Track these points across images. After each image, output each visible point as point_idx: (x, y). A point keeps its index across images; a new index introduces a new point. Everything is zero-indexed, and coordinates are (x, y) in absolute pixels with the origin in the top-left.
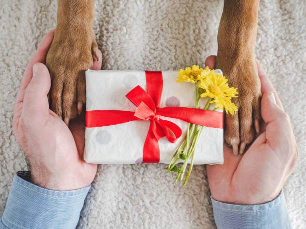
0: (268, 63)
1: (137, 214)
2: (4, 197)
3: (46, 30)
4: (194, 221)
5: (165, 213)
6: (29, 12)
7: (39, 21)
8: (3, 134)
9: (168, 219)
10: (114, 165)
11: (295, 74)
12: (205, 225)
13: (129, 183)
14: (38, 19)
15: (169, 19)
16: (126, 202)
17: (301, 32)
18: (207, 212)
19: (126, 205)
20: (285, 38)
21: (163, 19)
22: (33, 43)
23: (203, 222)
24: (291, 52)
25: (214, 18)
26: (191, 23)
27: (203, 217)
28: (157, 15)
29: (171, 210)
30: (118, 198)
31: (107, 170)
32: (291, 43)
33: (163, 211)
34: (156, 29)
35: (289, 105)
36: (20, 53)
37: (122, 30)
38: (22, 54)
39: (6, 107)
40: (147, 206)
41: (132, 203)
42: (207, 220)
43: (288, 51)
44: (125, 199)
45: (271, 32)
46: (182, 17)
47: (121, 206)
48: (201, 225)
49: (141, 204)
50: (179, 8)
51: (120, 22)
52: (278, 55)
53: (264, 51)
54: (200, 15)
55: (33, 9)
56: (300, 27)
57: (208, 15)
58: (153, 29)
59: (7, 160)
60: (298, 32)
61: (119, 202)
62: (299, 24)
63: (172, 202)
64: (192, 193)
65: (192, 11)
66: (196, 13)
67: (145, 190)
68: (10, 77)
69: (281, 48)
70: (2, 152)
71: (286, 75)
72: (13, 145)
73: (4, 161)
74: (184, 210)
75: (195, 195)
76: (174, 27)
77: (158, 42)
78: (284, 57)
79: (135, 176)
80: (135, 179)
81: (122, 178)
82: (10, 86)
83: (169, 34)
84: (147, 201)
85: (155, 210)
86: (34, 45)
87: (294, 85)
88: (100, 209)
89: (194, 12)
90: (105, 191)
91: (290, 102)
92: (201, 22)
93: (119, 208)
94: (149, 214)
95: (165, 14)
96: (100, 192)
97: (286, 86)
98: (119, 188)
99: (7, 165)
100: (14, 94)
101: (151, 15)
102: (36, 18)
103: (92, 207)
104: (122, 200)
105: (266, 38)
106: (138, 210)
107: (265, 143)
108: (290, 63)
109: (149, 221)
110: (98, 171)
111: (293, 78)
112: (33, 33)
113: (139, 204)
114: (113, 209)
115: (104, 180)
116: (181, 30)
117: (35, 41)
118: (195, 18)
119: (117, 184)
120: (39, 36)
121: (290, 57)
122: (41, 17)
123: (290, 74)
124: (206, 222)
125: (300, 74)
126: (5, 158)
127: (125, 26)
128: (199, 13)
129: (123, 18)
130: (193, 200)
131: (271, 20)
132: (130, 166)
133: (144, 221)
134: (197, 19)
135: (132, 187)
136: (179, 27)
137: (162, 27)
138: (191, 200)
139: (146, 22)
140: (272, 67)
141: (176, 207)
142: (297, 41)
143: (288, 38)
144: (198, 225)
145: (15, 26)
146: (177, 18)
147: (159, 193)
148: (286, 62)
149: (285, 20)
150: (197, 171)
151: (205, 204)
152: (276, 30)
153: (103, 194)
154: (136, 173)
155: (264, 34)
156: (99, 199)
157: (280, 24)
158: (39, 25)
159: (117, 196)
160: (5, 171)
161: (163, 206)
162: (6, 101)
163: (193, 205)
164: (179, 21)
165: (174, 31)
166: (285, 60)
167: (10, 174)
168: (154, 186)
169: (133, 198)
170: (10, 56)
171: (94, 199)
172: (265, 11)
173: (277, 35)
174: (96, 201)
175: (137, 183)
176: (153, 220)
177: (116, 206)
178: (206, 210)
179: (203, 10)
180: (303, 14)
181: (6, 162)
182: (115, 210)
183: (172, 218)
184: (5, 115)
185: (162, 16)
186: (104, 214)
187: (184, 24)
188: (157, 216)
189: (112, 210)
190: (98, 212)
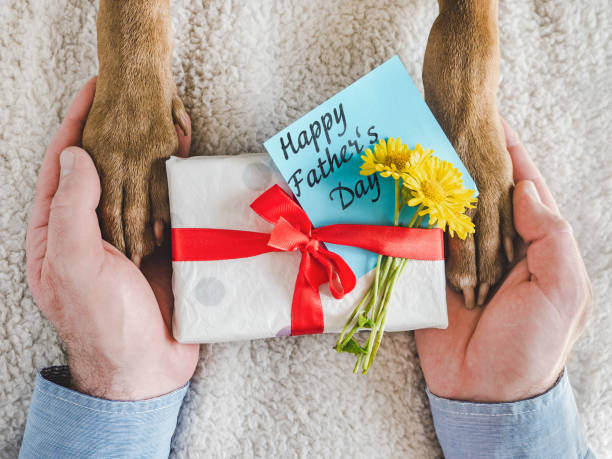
0: (518, 123)
1: (284, 438)
2: (17, 423)
3: (77, 82)
4: (397, 443)
5: (340, 432)
6: (41, 48)
7: (62, 65)
8: (6, 297)
9: (346, 443)
10: (233, 344)
11: (572, 141)
12: (419, 448)
13: (266, 377)
14: (58, 61)
15: (322, 47)
16: (261, 416)
17: (579, 57)
18: (422, 422)
19: (262, 422)
20: (549, 71)
21: (310, 46)
22: (54, 111)
23: (415, 444)
24: (562, 98)
25: (410, 38)
26: (366, 51)
27: (414, 433)
28: (296, 39)
29: (352, 427)
30: (244, 410)
31: (219, 356)
32: (562, 79)
33: (336, 428)
34: (298, 67)
35: (564, 202)
36: (28, 132)
37: (231, 72)
38: (33, 134)
39: (9, 242)
40: (303, 421)
41: (272, 416)
42: (422, 438)
43: (557, 95)
44: (258, 411)
45: (521, 60)
46: (348, 41)
47: (253, 424)
48: (410, 450)
49: (291, 417)
50: (339, 24)
51: (225, 58)
52: (538, 105)
53: (510, 98)
54: (382, 35)
55: (47, 42)
56: (577, 48)
57: (397, 35)
58: (291, 67)
59: (19, 349)
60: (574, 59)
61: (246, 417)
62: (574, 43)
63: (354, 412)
64: (391, 388)
65: (366, 29)
66: (373, 32)
67: (296, 389)
68: (11, 182)
69: (542, 91)
70: (7, 332)
71: (556, 143)
72: (26, 317)
73: (13, 351)
74: (378, 424)
75: (396, 392)
76: (333, 62)
77: (304, 93)
78: (548, 108)
79: (276, 364)
80: (275, 369)
81: (250, 368)
82: (12, 199)
83: (323, 75)
84: (303, 412)
85: (319, 429)
86: (56, 114)
87: (571, 163)
88: (211, 433)
89: (370, 29)
90: (218, 397)
91: (566, 196)
92: (385, 48)
93: (249, 429)
94: (309, 436)
95: (314, 36)
96: (208, 399)
97: (556, 165)
98: (246, 390)
99: (20, 360)
100: (22, 215)
101: (285, 41)
102: (54, 59)
103: (194, 430)
104: (254, 412)
105: (512, 75)
106: (286, 431)
107: (529, 280)
108: (562, 120)
109: (310, 449)
110: (201, 359)
111: (569, 149)
112: (50, 89)
113: (286, 418)
114: (237, 432)
115: (215, 376)
116: (347, 67)
117: (57, 105)
118: (372, 41)
119: (242, 382)
120: (63, 95)
121: (562, 108)
122: (65, 56)
123: (563, 141)
124: (419, 442)
125: (582, 140)
126: (13, 345)
127: (236, 66)
128: (379, 31)
129: (231, 50)
130: (393, 401)
131: (520, 36)
132: (265, 344)
133: (298, 450)
134: (377, 43)
135: (271, 385)
136: (341, 61)
137: (309, 63)
138: (389, 403)
139: (276, 56)
140: (527, 130)
141: (362, 420)
142: (573, 75)
143: (554, 71)
144: (404, 450)
145: (13, 78)
146: (337, 44)
147: (326, 395)
148: (554, 118)
149: (547, 35)
150: (397, 345)
151: (418, 409)
152: (530, 56)
153: (214, 403)
154: (278, 357)
155: (509, 65)
156: (208, 414)
157: (537, 44)
158: (62, 73)
159: (243, 405)
160: (15, 371)
161: (335, 418)
162: (7, 230)
163: (395, 411)
164: (342, 50)
165: (332, 69)
166: (552, 115)
167: (27, 376)
168: (314, 379)
169: (275, 407)
170: (8, 140)
171: (198, 414)
172: (508, 21)
173: (534, 66)
174: (201, 418)
175: (280, 377)
176: (318, 447)
177: (242, 425)
178: (418, 420)
179: (386, 24)
180: (581, 22)
181: (17, 353)
182: (240, 432)
183: (354, 440)
184: (7, 259)
185: (307, 41)
186: (220, 441)
187: (352, 55)
188: (324, 439)
189: (234, 434)
190: (208, 440)
